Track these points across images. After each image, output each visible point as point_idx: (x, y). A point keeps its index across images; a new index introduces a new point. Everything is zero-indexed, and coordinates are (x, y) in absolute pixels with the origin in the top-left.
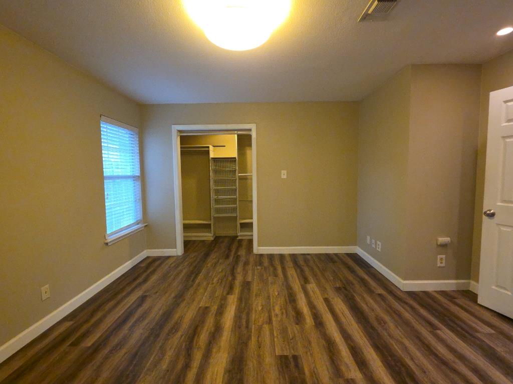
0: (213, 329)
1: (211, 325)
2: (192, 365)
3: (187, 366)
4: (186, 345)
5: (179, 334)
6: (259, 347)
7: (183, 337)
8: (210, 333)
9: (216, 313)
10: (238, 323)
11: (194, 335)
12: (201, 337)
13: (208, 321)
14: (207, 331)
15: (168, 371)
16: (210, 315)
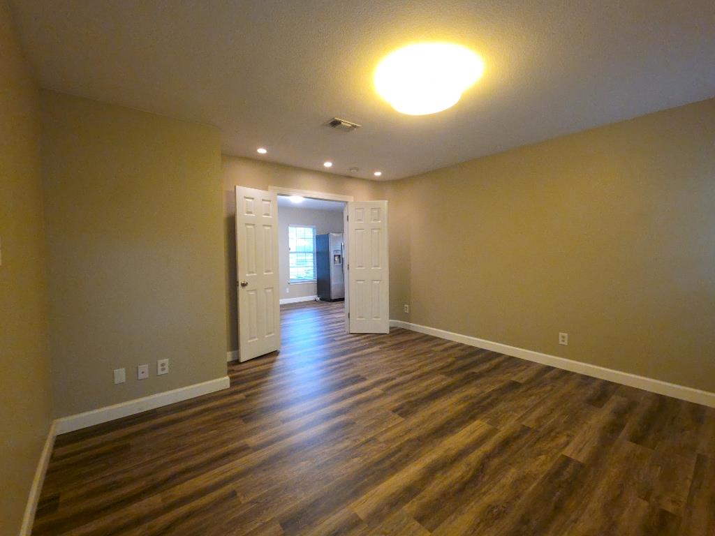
0: (439, 475)
1: (436, 481)
2: (483, 454)
3: (489, 457)
4: (483, 477)
5: (487, 499)
6: (410, 430)
7: (483, 490)
8: (446, 472)
9: (415, 495)
10: (404, 461)
11: (466, 483)
12: (460, 474)
13: (437, 489)
14: (446, 478)
15: (510, 464)
16: (425, 500)
